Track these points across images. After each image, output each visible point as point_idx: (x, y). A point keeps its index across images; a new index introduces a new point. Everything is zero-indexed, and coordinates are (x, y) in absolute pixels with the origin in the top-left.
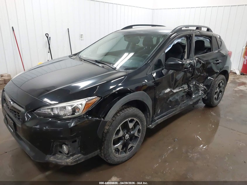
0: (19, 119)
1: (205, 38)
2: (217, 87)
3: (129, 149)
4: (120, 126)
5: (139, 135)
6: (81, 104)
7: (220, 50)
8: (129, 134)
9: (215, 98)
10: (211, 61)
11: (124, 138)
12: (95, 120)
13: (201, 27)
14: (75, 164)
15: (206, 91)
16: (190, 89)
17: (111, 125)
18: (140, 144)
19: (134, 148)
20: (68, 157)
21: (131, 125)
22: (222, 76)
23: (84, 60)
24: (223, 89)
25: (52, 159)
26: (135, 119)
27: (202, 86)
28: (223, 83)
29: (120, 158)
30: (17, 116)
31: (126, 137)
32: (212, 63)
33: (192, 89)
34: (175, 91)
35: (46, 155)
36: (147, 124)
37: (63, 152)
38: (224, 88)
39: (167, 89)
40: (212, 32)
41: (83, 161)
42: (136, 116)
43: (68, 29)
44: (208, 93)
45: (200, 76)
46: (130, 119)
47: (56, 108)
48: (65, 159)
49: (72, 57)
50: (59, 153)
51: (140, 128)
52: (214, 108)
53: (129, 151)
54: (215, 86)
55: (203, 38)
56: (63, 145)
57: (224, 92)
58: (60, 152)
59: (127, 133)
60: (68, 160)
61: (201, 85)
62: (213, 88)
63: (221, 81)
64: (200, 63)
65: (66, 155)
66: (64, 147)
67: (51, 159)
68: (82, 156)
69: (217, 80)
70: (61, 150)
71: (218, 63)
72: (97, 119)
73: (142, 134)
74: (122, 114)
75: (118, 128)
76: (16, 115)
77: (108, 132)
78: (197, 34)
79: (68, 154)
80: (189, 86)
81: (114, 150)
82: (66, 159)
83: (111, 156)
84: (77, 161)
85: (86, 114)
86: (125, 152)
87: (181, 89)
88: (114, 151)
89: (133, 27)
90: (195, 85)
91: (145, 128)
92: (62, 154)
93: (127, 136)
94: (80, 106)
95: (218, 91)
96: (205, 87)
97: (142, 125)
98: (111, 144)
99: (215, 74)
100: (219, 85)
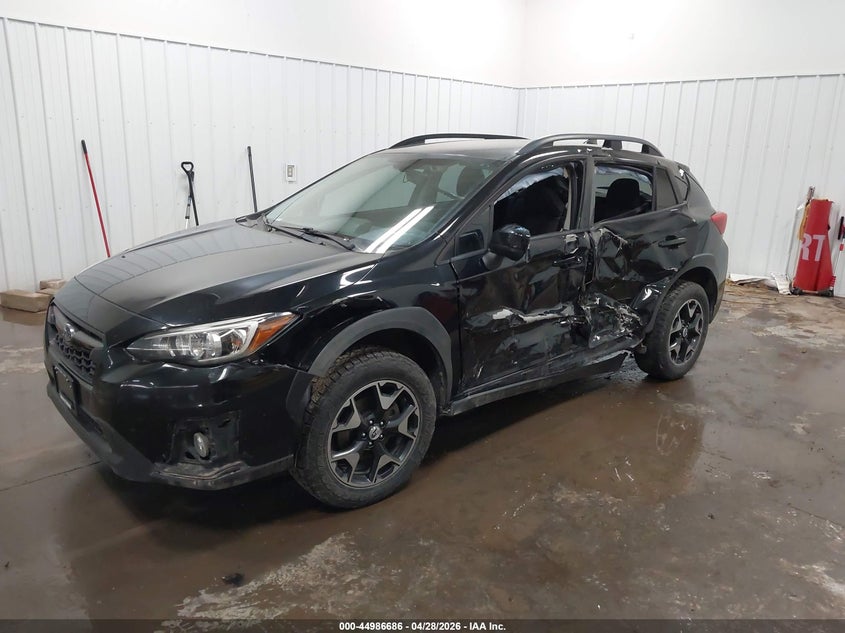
0: (88, 370)
1: (633, 173)
2: (677, 319)
3: (382, 471)
4: (352, 397)
5: (413, 435)
6: (246, 329)
7: (682, 207)
8: (380, 426)
9: (673, 352)
10: (650, 239)
11: (367, 434)
12: (280, 368)
13: (620, 141)
14: (226, 486)
15: (642, 328)
16: (585, 318)
17: (326, 391)
18: (418, 461)
19: (396, 468)
20: (209, 468)
21: (386, 402)
22: (693, 287)
23: (277, 230)
24: (700, 326)
25: (167, 473)
26: (399, 385)
27: (626, 312)
28: (698, 307)
29: (351, 490)
30: (83, 363)
31: (371, 433)
32: (655, 246)
33: (589, 319)
34: (528, 319)
35: (153, 462)
36: (438, 405)
37: (195, 456)
38: (704, 324)
39: (501, 309)
40: (661, 155)
41: (247, 480)
42: (401, 376)
43: (249, 148)
44: (647, 334)
45: (617, 281)
46: (383, 383)
47: (184, 336)
48: (199, 472)
49: (244, 223)
50: (186, 459)
51: (417, 413)
52: (671, 384)
53: (383, 477)
54: (669, 314)
55: (625, 171)
56: (196, 434)
57: (704, 335)
58: (190, 456)
59: (376, 421)
60: (207, 475)
61: (624, 310)
62: (663, 320)
63: (690, 301)
64: (617, 243)
65: (203, 461)
66: (200, 440)
67: (165, 474)
68: (245, 468)
69: (674, 298)
70: (190, 450)
71: (675, 246)
72: (286, 366)
73: (422, 431)
74: (360, 366)
75: (347, 404)
76: (80, 361)
77: (316, 410)
78: (604, 159)
79: (207, 458)
80: (578, 311)
81: (335, 464)
82: (203, 472)
83: (324, 478)
84: (230, 480)
85: (258, 355)
86: (370, 476)
87: (550, 315)
88: (334, 466)
89: (427, 141)
90: (601, 306)
91: (434, 417)
92: (194, 461)
93: (375, 431)
94: (243, 332)
95: (681, 331)
96: (634, 315)
97: (423, 405)
98: (325, 444)
99: (667, 278)
100: (685, 312)
